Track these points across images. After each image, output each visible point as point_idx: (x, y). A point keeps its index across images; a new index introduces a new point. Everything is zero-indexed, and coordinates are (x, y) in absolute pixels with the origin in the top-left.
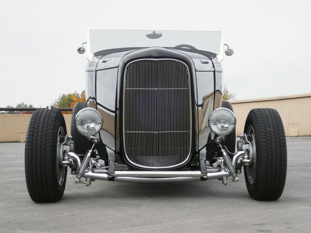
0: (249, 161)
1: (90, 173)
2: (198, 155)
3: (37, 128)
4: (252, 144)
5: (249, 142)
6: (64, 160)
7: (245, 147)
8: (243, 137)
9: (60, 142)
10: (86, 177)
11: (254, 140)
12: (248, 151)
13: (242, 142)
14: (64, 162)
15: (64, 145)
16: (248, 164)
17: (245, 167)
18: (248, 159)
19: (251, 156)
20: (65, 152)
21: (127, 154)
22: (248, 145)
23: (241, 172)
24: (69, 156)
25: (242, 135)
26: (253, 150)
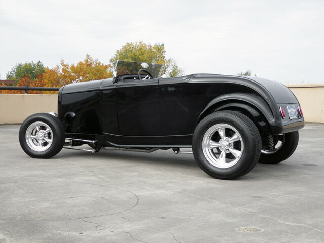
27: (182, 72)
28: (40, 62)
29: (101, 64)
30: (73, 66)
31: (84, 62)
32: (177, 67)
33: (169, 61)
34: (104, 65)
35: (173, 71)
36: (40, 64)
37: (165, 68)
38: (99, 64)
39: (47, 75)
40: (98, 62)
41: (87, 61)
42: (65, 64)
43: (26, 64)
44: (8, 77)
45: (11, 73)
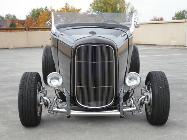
0: (148, 102)
1: (56, 109)
2: (118, 99)
3: (25, 87)
4: (150, 92)
5: (148, 91)
6: (41, 102)
7: (146, 94)
8: (145, 87)
9: (38, 91)
10: (54, 111)
11: (151, 89)
12: (147, 96)
13: (144, 90)
14: (41, 103)
15: (40, 93)
16: (147, 104)
17: (145, 105)
18: (147, 101)
19: (149, 99)
20: (41, 97)
21: (77, 99)
22: (147, 93)
23: (143, 107)
24: (44, 99)
25: (144, 86)
26: (150, 96)
27: (137, 11)
28: (46, 7)
29: (75, 9)
30: (58, 10)
31: (64, 7)
32: (133, 8)
33: (129, 4)
34: (77, 9)
35: (131, 11)
36: (47, 8)
37: (126, 9)
38: (74, 8)
39: (41, 16)
40: (73, 7)
41: (66, 7)
42: (53, 9)
43: (37, 9)
44: (27, 17)
45: (28, 15)
